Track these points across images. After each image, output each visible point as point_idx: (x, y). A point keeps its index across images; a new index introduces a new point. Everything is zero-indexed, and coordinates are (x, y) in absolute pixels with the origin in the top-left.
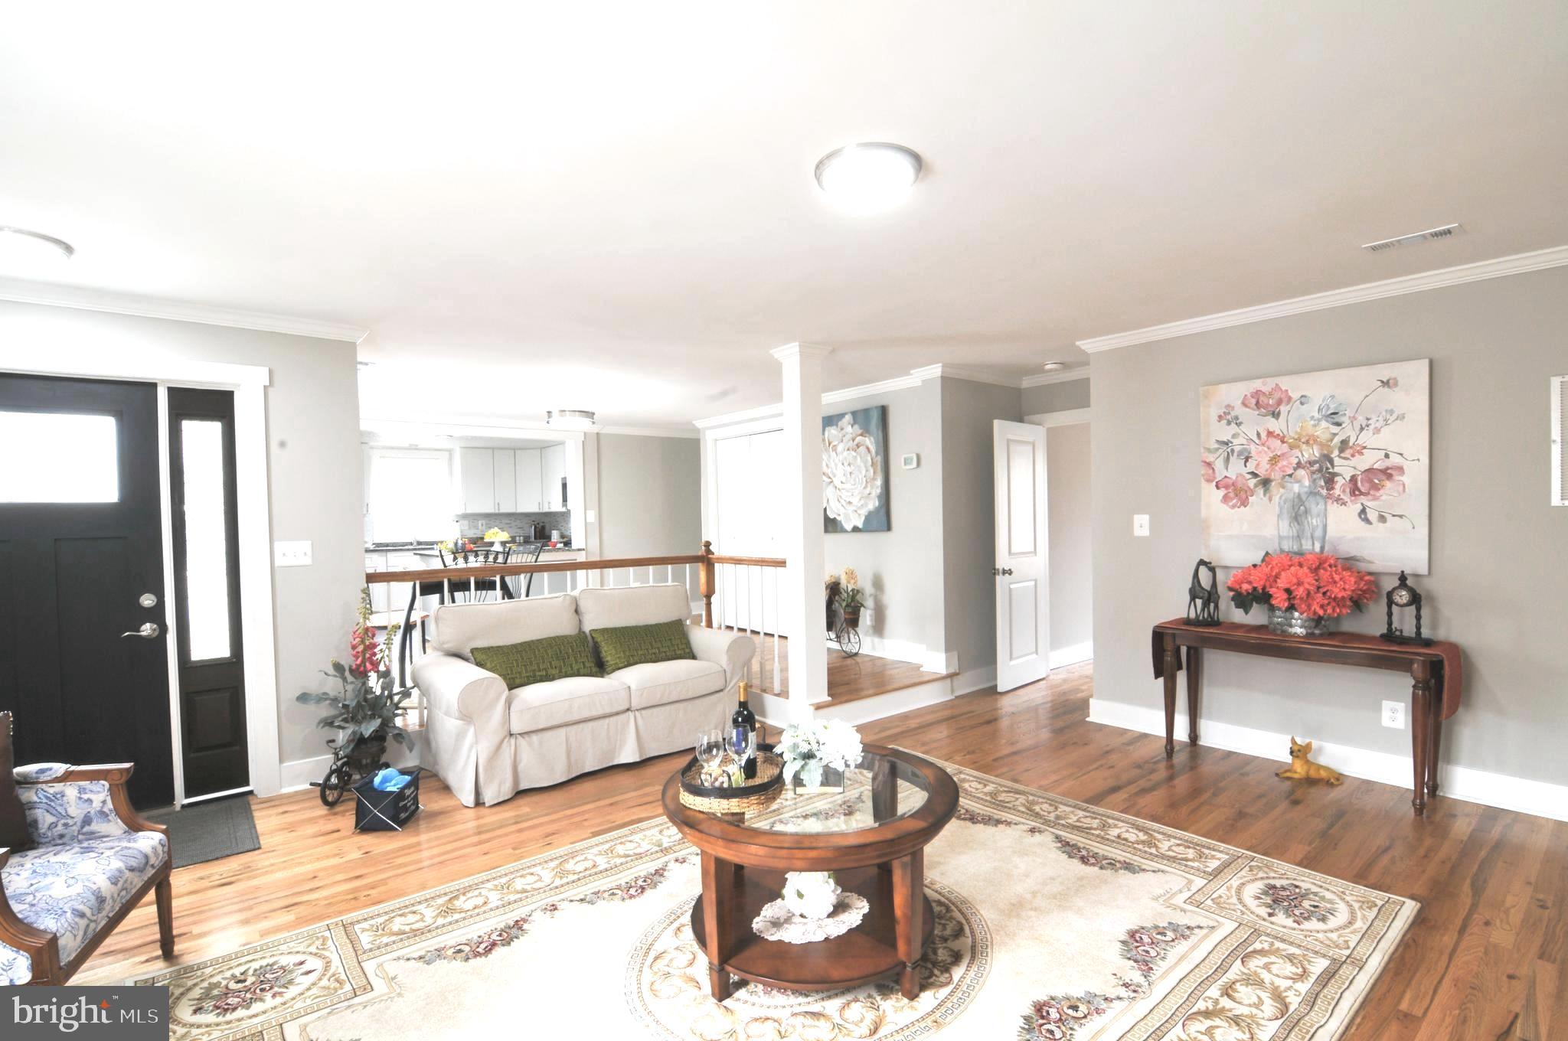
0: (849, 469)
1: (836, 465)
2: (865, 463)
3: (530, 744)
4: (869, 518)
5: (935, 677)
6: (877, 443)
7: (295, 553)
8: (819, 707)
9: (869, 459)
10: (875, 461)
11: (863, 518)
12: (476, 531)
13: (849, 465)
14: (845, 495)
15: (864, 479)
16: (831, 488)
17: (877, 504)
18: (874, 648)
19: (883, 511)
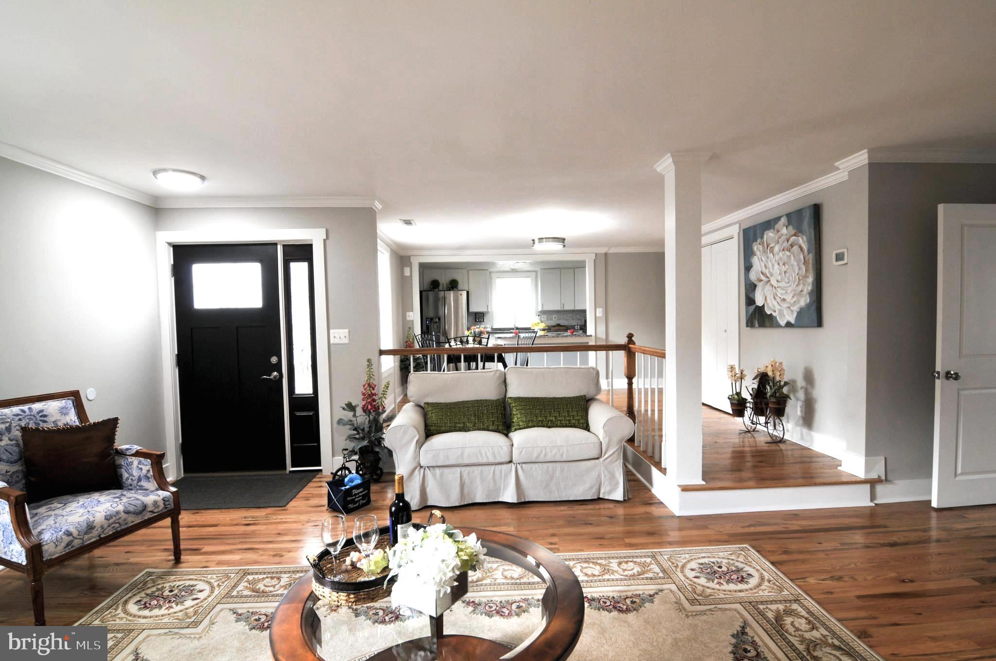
0: (784, 268)
1: (773, 265)
2: (798, 262)
3: (434, 475)
4: (800, 314)
5: (853, 479)
6: (809, 242)
7: (340, 335)
8: (685, 489)
9: (802, 257)
10: (807, 259)
11: (795, 314)
12: (552, 322)
13: (784, 264)
14: (779, 292)
15: (797, 277)
16: (768, 287)
17: (808, 300)
18: (802, 438)
19: (814, 307)
